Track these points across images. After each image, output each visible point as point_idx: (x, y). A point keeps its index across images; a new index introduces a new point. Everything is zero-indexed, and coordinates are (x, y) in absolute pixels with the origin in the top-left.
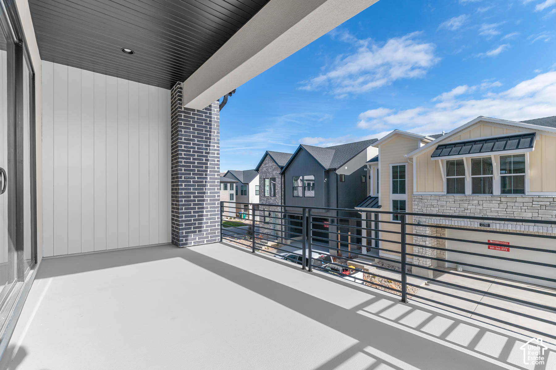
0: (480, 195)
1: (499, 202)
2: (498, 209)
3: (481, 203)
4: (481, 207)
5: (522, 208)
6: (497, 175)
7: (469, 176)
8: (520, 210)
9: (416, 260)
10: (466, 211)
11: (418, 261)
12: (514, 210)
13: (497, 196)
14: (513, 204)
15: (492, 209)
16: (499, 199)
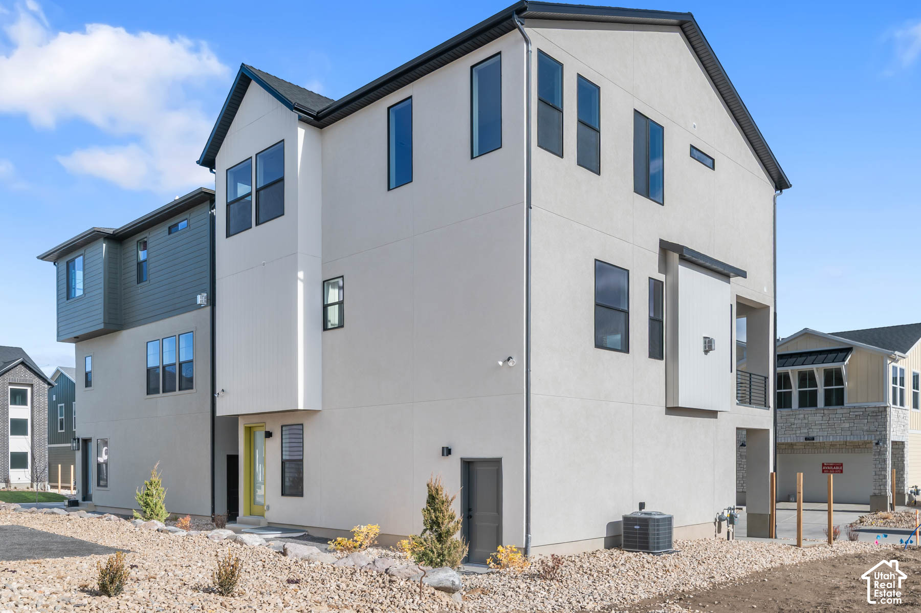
0: (806, 409)
1: (822, 415)
2: (821, 422)
3: (806, 416)
4: (806, 421)
5: (842, 419)
6: (821, 389)
7: (796, 390)
8: (840, 422)
9: (740, 487)
10: (792, 426)
11: (742, 487)
12: (835, 422)
13: (821, 409)
14: (834, 416)
15: (817, 422)
16: (823, 412)
